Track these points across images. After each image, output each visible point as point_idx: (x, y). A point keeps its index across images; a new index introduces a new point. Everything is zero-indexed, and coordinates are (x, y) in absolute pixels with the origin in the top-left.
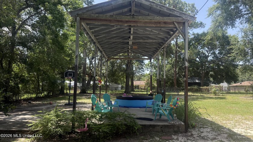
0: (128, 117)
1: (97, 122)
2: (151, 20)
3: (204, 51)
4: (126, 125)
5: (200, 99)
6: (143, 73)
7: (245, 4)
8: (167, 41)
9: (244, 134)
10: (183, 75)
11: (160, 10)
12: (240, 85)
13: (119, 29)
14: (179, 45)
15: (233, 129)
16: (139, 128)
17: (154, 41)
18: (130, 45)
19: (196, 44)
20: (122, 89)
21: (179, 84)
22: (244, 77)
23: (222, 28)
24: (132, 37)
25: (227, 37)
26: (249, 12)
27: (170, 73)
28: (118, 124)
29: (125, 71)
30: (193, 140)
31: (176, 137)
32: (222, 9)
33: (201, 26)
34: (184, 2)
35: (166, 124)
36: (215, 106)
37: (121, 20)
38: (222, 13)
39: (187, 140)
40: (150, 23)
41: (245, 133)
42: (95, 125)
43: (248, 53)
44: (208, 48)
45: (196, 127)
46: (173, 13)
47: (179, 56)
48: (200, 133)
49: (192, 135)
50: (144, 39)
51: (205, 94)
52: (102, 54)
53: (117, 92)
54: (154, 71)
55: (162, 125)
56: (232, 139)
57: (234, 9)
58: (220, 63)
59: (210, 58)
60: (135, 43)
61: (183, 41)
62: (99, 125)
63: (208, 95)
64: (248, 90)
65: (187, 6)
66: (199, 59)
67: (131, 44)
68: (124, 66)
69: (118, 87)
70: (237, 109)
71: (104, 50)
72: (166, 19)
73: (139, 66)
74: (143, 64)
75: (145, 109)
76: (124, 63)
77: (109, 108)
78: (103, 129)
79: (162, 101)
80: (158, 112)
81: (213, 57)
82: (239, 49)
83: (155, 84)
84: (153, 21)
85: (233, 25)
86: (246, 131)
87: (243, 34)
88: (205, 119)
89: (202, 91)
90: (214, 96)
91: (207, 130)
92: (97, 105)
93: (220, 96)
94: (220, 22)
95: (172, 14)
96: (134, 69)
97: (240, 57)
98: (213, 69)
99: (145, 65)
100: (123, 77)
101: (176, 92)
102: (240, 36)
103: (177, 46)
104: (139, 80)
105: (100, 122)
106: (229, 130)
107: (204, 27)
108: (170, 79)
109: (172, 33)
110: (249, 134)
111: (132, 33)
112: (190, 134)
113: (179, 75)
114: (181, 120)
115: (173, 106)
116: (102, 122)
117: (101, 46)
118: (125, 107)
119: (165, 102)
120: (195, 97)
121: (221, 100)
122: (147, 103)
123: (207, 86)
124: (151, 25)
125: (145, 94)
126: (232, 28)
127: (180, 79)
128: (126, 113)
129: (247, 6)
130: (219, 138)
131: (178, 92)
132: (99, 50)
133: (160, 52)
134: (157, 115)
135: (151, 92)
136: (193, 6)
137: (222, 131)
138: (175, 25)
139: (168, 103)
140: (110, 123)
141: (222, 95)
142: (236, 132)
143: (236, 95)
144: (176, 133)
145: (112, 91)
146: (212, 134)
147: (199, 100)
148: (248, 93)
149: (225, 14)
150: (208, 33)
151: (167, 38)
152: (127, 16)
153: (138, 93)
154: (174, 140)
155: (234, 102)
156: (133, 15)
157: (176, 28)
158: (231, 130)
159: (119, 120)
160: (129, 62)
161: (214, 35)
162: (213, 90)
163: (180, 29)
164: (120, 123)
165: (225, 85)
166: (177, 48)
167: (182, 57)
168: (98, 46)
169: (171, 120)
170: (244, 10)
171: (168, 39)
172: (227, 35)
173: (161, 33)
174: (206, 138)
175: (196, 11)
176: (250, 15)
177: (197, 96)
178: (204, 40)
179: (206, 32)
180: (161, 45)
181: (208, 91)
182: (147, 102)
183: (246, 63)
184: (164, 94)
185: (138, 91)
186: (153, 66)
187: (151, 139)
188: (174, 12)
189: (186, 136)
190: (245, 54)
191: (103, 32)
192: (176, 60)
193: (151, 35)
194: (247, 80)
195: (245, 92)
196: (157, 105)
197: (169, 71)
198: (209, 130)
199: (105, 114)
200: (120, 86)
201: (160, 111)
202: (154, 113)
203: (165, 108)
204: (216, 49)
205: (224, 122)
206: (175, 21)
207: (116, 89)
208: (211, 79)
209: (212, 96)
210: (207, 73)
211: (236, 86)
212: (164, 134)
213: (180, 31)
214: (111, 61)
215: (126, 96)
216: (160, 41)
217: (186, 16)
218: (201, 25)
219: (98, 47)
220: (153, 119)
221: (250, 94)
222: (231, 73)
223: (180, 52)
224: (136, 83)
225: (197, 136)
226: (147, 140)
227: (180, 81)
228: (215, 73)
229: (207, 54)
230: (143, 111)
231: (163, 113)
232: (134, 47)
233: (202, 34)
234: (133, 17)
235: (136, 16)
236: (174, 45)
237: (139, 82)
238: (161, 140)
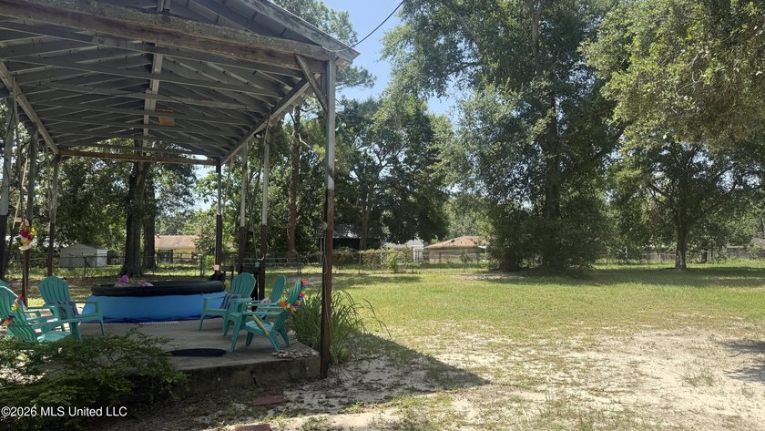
0: (143, 350)
1: (19, 377)
2: (225, 37)
3: (370, 152)
4: (131, 377)
5: (358, 283)
6: (190, 208)
7: (470, 38)
8: (273, 110)
9: (462, 366)
10: (312, 218)
11: (256, 13)
12: (452, 244)
13: (110, 52)
14: (306, 130)
15: (439, 356)
16: (180, 381)
17: (234, 106)
18: (149, 112)
19: (351, 130)
20: (109, 262)
21: (302, 245)
22: (460, 226)
23: (415, 93)
24: (155, 84)
25: (427, 120)
26: (476, 60)
27: (278, 212)
28: (106, 377)
29: (125, 199)
30: (343, 397)
31: (297, 396)
32: (418, 41)
33: (363, 81)
34: (319, 4)
35: (267, 359)
36: (396, 301)
37: (120, 20)
38: (418, 52)
39: (327, 398)
40: (224, 46)
41: (465, 362)
42: (9, 389)
43: (472, 164)
44: (381, 145)
45: (349, 359)
46: (295, 29)
47: (304, 162)
48: (359, 374)
49: (340, 382)
50: (201, 98)
51: (371, 269)
52: (36, 136)
53: (92, 273)
54: (227, 203)
55: (255, 364)
56: (437, 380)
57: (445, 47)
58: (408, 187)
59: (384, 173)
60: (165, 107)
61: (315, 119)
62: (27, 385)
63: (378, 272)
64: (468, 259)
65: (326, 16)
66: (357, 174)
67: (153, 107)
68: (121, 184)
69: (95, 256)
70: (446, 305)
71: (43, 122)
72: (273, 43)
73: (176, 185)
74: (190, 179)
75: (199, 321)
76: (122, 172)
77: (66, 326)
78: (45, 397)
79: (254, 295)
80: (243, 326)
81: (391, 171)
82: (452, 153)
83: (230, 245)
84: (235, 42)
85: (441, 89)
86: (467, 359)
87: (463, 114)
88: (371, 335)
89: (362, 263)
90: (393, 275)
91: (378, 366)
92: (20, 316)
93: (406, 275)
94: (411, 77)
95: (290, 31)
96: (157, 195)
97: (455, 175)
98: (391, 204)
99: (197, 182)
100: (116, 220)
101: (294, 266)
102: (456, 120)
103: (297, 131)
104: (174, 233)
105: (31, 377)
106: (429, 358)
107: (372, 86)
108: (278, 228)
109: (289, 88)
110: (474, 365)
111: (157, 69)
112: (333, 381)
113: (303, 218)
114: (310, 346)
115: (289, 306)
116: (39, 377)
117: (33, 107)
118: (126, 320)
119: (262, 297)
120: (344, 278)
121: (410, 285)
122: (205, 303)
123: (376, 249)
124: (224, 54)
125: (195, 277)
126: (439, 97)
127: (305, 229)
128: (134, 338)
129: (474, 45)
130: (406, 382)
131: (300, 267)
132: (24, 118)
133: (250, 143)
134: (239, 338)
135: (217, 267)
136: (344, 18)
137: (414, 363)
138: (300, 67)
139: (273, 299)
140: (75, 374)
141: (410, 270)
142: (445, 362)
143: (443, 270)
144: (295, 382)
145: (71, 268)
146: (389, 375)
147: (355, 286)
148: (467, 266)
149: (423, 57)
150: (381, 102)
151: (275, 103)
152: (144, 11)
153: (172, 274)
154: (289, 404)
155: (439, 288)
156: (165, 12)
157: (302, 74)
158: (434, 359)
159: (109, 365)
160: (141, 169)
161: (397, 110)
162: (389, 259)
163: (314, 79)
164: (110, 373)
165: (416, 245)
166: (297, 137)
167: (312, 166)
168: (21, 104)
169: (281, 348)
170: (466, 53)
171: (277, 105)
172: (426, 113)
173: (256, 86)
174: (375, 386)
175: (351, 35)
176: (479, 67)
177: (351, 275)
178: (372, 122)
179: (376, 99)
180: (254, 124)
181: (377, 263)
182: (205, 300)
183: (466, 188)
184: (259, 274)
185: (172, 269)
186: (223, 187)
187: (220, 412)
188: (298, 27)
189: (323, 388)
190: (467, 167)
191: (43, 54)
192: (295, 172)
193: (225, 86)
194: (467, 234)
195: (461, 262)
196: (240, 306)
197: (272, 204)
198: (382, 365)
199: (54, 346)
200: (103, 252)
201: (250, 324)
202: (230, 333)
203: (266, 313)
204: (399, 148)
205: (418, 340)
206: (298, 52)
207: (88, 261)
208: (386, 230)
209: (388, 274)
210: (377, 213)
211: (443, 248)
212: (261, 389)
213: (315, 86)
214: (69, 162)
215: (129, 286)
216: (252, 108)
217: (332, 44)
218: (364, 79)
219: (20, 109)
220: (223, 349)
221: (472, 266)
222: (433, 212)
223: (306, 149)
224: (162, 242)
225: (353, 385)
226: (206, 415)
227: (304, 234)
228: (395, 213)
229: (378, 162)
230: (193, 330)
231: (258, 328)
232: (162, 119)
233: (366, 104)
234: (166, 20)
235: (176, 16)
236: (288, 125)
237: (174, 237)
238: (250, 410)
